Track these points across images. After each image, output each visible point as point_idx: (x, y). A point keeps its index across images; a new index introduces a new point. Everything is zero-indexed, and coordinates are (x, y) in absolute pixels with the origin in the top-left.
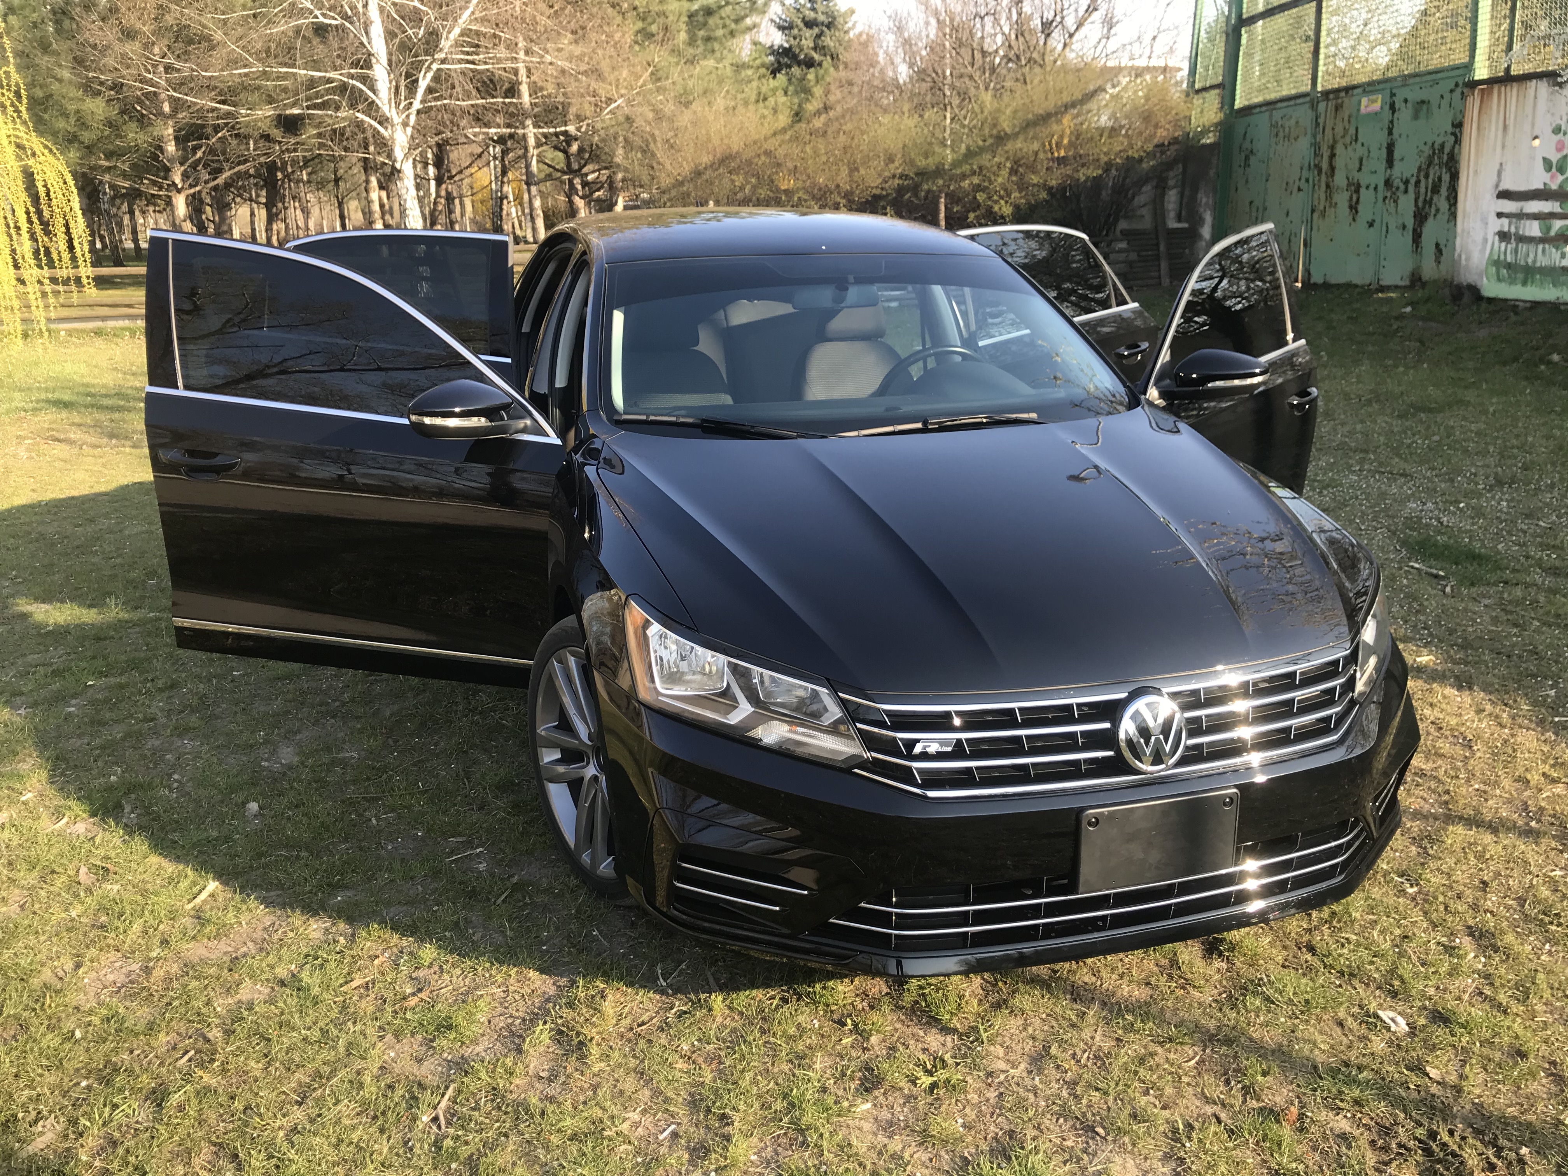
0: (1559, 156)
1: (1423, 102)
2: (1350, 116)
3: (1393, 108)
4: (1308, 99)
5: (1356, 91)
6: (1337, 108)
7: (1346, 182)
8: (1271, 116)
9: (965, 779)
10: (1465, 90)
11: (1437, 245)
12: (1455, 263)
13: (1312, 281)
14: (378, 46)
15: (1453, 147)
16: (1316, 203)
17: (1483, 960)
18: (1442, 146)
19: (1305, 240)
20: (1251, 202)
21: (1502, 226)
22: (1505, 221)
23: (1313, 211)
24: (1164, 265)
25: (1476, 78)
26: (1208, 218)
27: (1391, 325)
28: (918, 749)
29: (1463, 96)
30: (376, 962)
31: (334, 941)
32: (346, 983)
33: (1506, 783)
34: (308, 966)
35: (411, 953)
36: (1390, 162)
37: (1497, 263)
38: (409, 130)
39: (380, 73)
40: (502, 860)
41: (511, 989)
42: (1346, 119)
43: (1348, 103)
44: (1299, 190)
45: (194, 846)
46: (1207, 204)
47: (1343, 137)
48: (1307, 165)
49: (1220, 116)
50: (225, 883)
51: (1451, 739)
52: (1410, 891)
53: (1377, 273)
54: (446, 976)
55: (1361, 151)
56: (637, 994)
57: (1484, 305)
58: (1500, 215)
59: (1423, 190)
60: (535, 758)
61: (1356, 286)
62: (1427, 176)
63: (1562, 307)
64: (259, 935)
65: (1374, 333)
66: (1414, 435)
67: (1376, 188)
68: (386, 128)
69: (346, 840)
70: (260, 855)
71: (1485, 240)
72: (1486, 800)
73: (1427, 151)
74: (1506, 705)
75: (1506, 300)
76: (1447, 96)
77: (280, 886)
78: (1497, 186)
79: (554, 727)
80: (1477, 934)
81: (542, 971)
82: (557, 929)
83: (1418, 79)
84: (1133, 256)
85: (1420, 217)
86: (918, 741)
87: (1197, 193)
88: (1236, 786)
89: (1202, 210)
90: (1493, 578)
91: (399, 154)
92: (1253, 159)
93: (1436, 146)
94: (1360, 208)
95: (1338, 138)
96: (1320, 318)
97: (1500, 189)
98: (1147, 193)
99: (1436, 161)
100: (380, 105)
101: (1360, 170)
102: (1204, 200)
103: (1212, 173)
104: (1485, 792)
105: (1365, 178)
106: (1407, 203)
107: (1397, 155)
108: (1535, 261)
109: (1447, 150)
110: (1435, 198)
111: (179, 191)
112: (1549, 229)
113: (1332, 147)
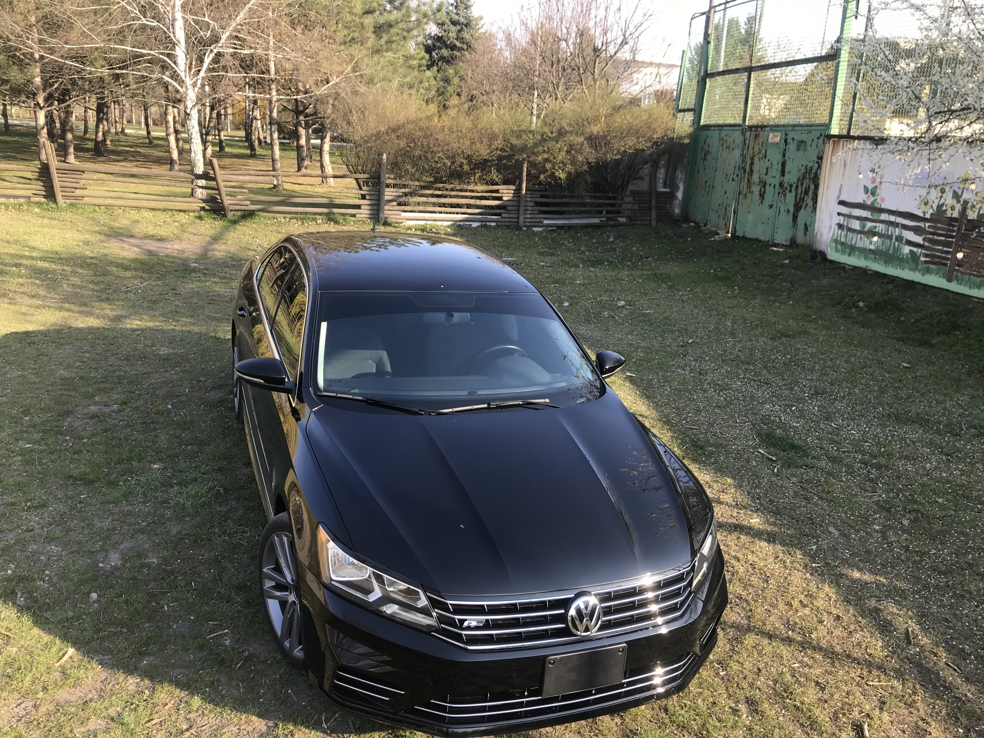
0: (873, 186)
1: (802, 142)
2: (763, 143)
3: (786, 141)
4: (740, 128)
5: (767, 129)
6: (756, 137)
7: (758, 180)
8: (720, 134)
9: (489, 640)
10: (826, 139)
11: (806, 225)
12: (814, 237)
13: (737, 234)
14: (180, 34)
15: (817, 170)
16: (742, 189)
17: (750, 718)
18: (811, 168)
19: (734, 210)
20: (706, 182)
21: (840, 220)
22: (842, 218)
23: (740, 194)
24: (654, 213)
25: (832, 133)
26: (681, 186)
27: (777, 270)
28: (466, 624)
29: (824, 143)
30: (166, 707)
31: (142, 692)
32: (149, 721)
33: (781, 606)
34: (127, 709)
35: (186, 702)
36: (783, 173)
37: (836, 241)
38: (196, 89)
39: (180, 52)
40: (239, 639)
41: (242, 727)
42: (760, 144)
43: (762, 134)
44: (733, 180)
45: (60, 622)
46: (681, 178)
47: (759, 153)
48: (737, 167)
49: (691, 129)
50: (78, 649)
51: (759, 575)
52: (722, 673)
53: (772, 235)
54: (206, 718)
55: (767, 164)
56: (311, 733)
57: (828, 264)
58: (839, 214)
59: (799, 192)
60: (262, 585)
61: (761, 241)
62: (802, 185)
63: (869, 272)
64: (99, 685)
65: (766, 275)
66: (778, 353)
67: (774, 186)
68: (182, 87)
69: (149, 621)
70: (99, 630)
71: (830, 227)
72: (769, 616)
73: (803, 170)
74: (790, 554)
75: (840, 263)
76: (816, 140)
77: (111, 652)
78: (838, 197)
79: (273, 568)
80: (751, 703)
81: (259, 716)
82: (268, 689)
83: (800, 128)
84: (636, 207)
85: (798, 207)
86: (466, 620)
87: (676, 171)
88: (626, 642)
89: (678, 181)
90: (800, 462)
91: (189, 104)
92: (709, 157)
93: (808, 168)
94: (765, 196)
95: (756, 154)
96: (738, 262)
97: (841, 199)
98: (647, 169)
99: (808, 176)
100: (179, 71)
101: (766, 174)
102: (680, 176)
103: (685, 160)
104: (769, 611)
105: (769, 180)
106: (791, 198)
107: (787, 169)
108: (856, 244)
109: (814, 171)
110: (806, 198)
111: (41, 108)
112: (864, 226)
113: (752, 159)
